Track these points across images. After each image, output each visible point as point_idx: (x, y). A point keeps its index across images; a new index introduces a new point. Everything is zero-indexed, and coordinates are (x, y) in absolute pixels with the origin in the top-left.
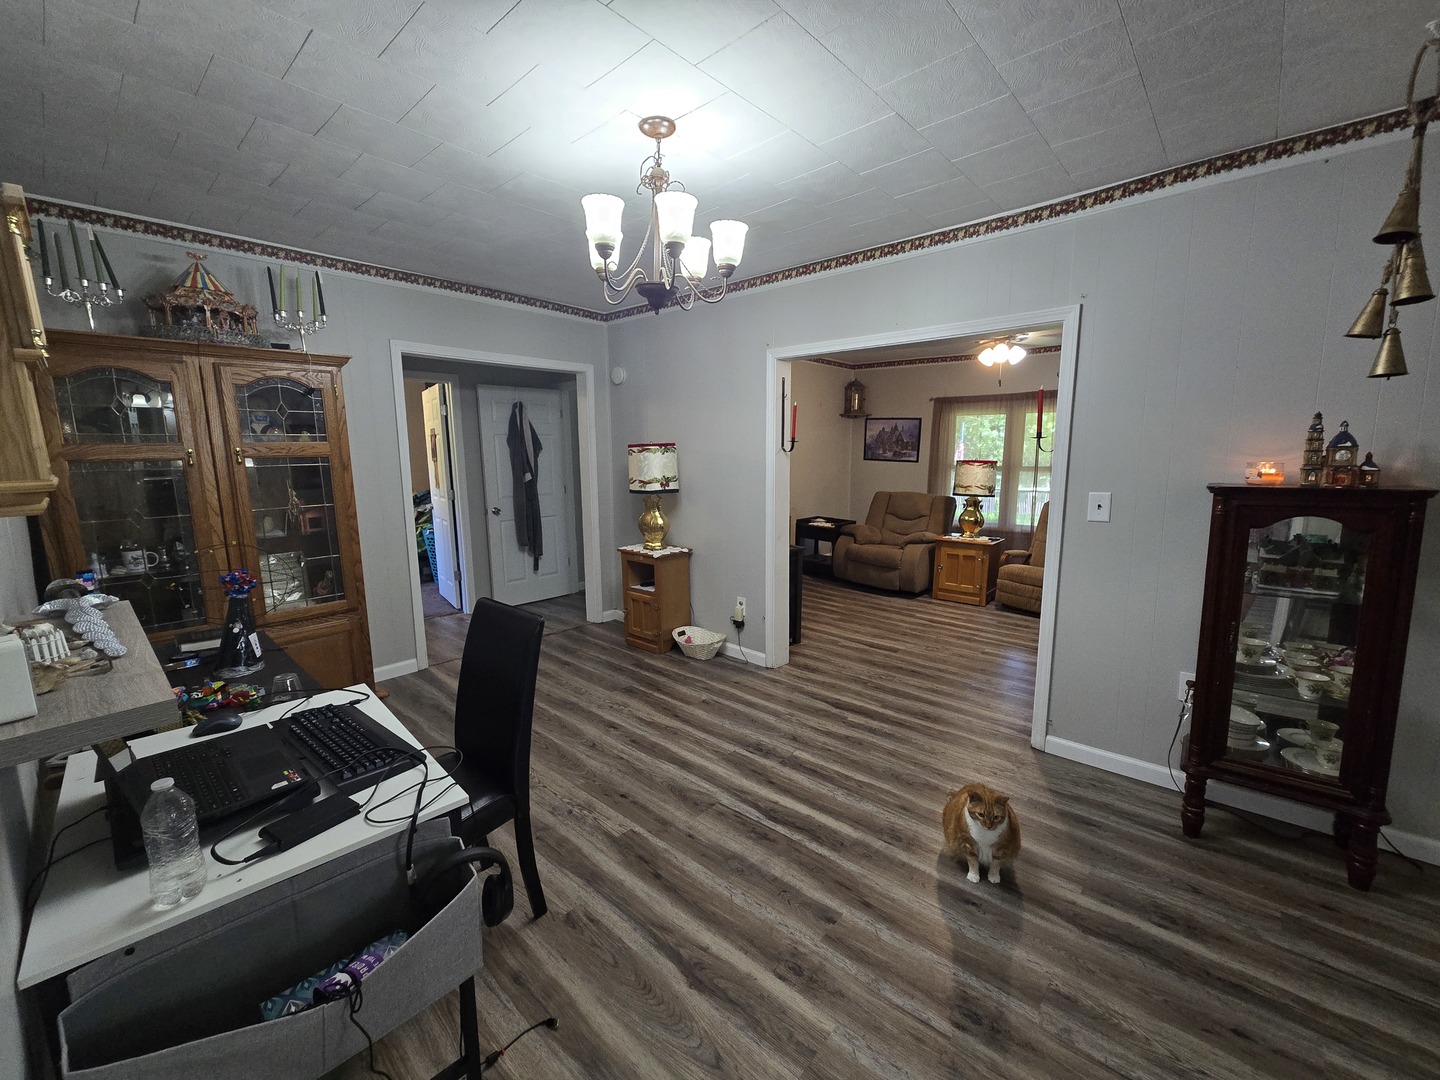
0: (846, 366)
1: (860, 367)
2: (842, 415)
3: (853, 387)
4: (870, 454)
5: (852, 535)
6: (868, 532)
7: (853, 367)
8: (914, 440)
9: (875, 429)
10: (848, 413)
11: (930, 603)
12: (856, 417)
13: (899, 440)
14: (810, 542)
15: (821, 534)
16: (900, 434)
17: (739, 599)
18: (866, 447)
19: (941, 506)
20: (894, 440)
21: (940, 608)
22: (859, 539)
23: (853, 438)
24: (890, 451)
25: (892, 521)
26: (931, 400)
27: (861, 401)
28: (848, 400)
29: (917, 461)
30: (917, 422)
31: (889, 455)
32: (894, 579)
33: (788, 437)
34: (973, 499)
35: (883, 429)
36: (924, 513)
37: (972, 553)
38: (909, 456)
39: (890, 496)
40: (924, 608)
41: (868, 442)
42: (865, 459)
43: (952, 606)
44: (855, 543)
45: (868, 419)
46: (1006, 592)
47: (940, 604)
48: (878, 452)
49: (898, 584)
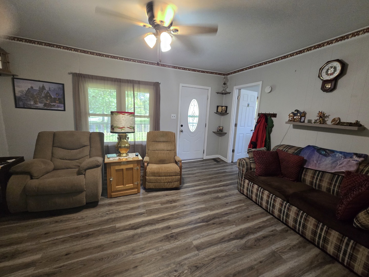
4: (21, 103)
6: (43, 166)
8: (61, 97)
9: (23, 87)
11: (110, 204)
13: (47, 96)
16: (48, 92)
18: (17, 99)
19: (98, 139)
20: (43, 95)
21: (122, 207)
22: (35, 175)
24: (41, 103)
25: (60, 152)
26: (69, 74)
29: (64, 110)
30: (61, 86)
31: (40, 105)
34: (124, 134)
35: (32, 87)
36: (86, 144)
37: (131, 166)
38: (58, 107)
39: (54, 134)
40: (113, 213)
41: (17, 95)
42: (16, 107)
43: (126, 201)
44: (32, 178)
45: (14, 78)
46: (152, 183)
47: (118, 202)
48: (29, 103)
49: (85, 201)
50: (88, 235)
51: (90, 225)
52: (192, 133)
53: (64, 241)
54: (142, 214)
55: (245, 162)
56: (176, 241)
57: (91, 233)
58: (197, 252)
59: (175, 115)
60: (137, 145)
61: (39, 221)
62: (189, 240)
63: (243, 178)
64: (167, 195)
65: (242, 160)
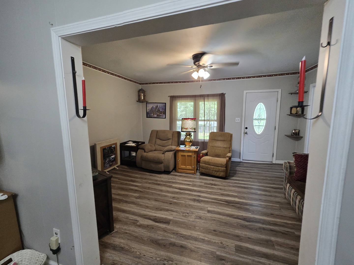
0: (138, 83)
1: (143, 84)
2: (137, 101)
3: (140, 91)
4: (149, 115)
5: (143, 149)
6: (150, 147)
7: (140, 84)
8: (164, 111)
9: (150, 107)
10: (139, 101)
11: (176, 175)
12: (143, 102)
13: (159, 111)
14: (127, 153)
15: (131, 149)
16: (159, 109)
17: (55, 230)
18: (147, 113)
19: (176, 135)
20: (157, 110)
21: (181, 178)
22: (146, 150)
23: (142, 109)
24: (156, 114)
25: (159, 142)
26: (169, 96)
27: (144, 96)
28: (139, 96)
29: (165, 118)
30: (164, 104)
31: (155, 116)
32: (162, 167)
33: (81, 106)
34: (189, 133)
35: (153, 107)
36: (170, 138)
37: (190, 154)
38: (163, 116)
39: (157, 132)
40: (175, 179)
41: (147, 111)
42: (147, 117)
43: (185, 176)
44: (145, 152)
45: (147, 103)
46: (204, 169)
47: (180, 175)
48: (151, 115)
49: (163, 169)
50: (159, 184)
51: (162, 181)
52: (259, 135)
53: (150, 183)
54: (189, 185)
55: (288, 165)
56: (199, 203)
57: (161, 184)
58: (207, 213)
59: (239, 119)
60: (206, 142)
61: (145, 173)
62: (207, 206)
63: (286, 182)
64: (213, 180)
65: (286, 163)
